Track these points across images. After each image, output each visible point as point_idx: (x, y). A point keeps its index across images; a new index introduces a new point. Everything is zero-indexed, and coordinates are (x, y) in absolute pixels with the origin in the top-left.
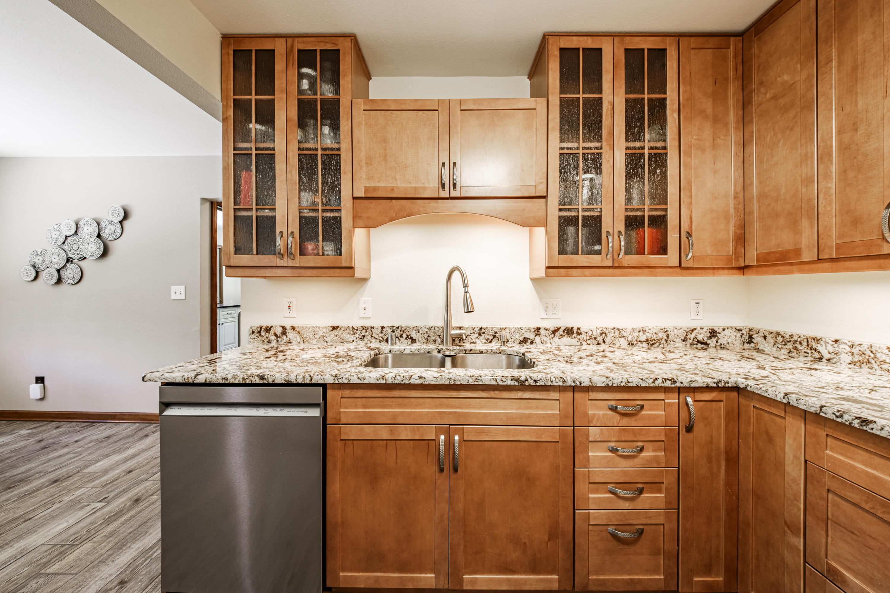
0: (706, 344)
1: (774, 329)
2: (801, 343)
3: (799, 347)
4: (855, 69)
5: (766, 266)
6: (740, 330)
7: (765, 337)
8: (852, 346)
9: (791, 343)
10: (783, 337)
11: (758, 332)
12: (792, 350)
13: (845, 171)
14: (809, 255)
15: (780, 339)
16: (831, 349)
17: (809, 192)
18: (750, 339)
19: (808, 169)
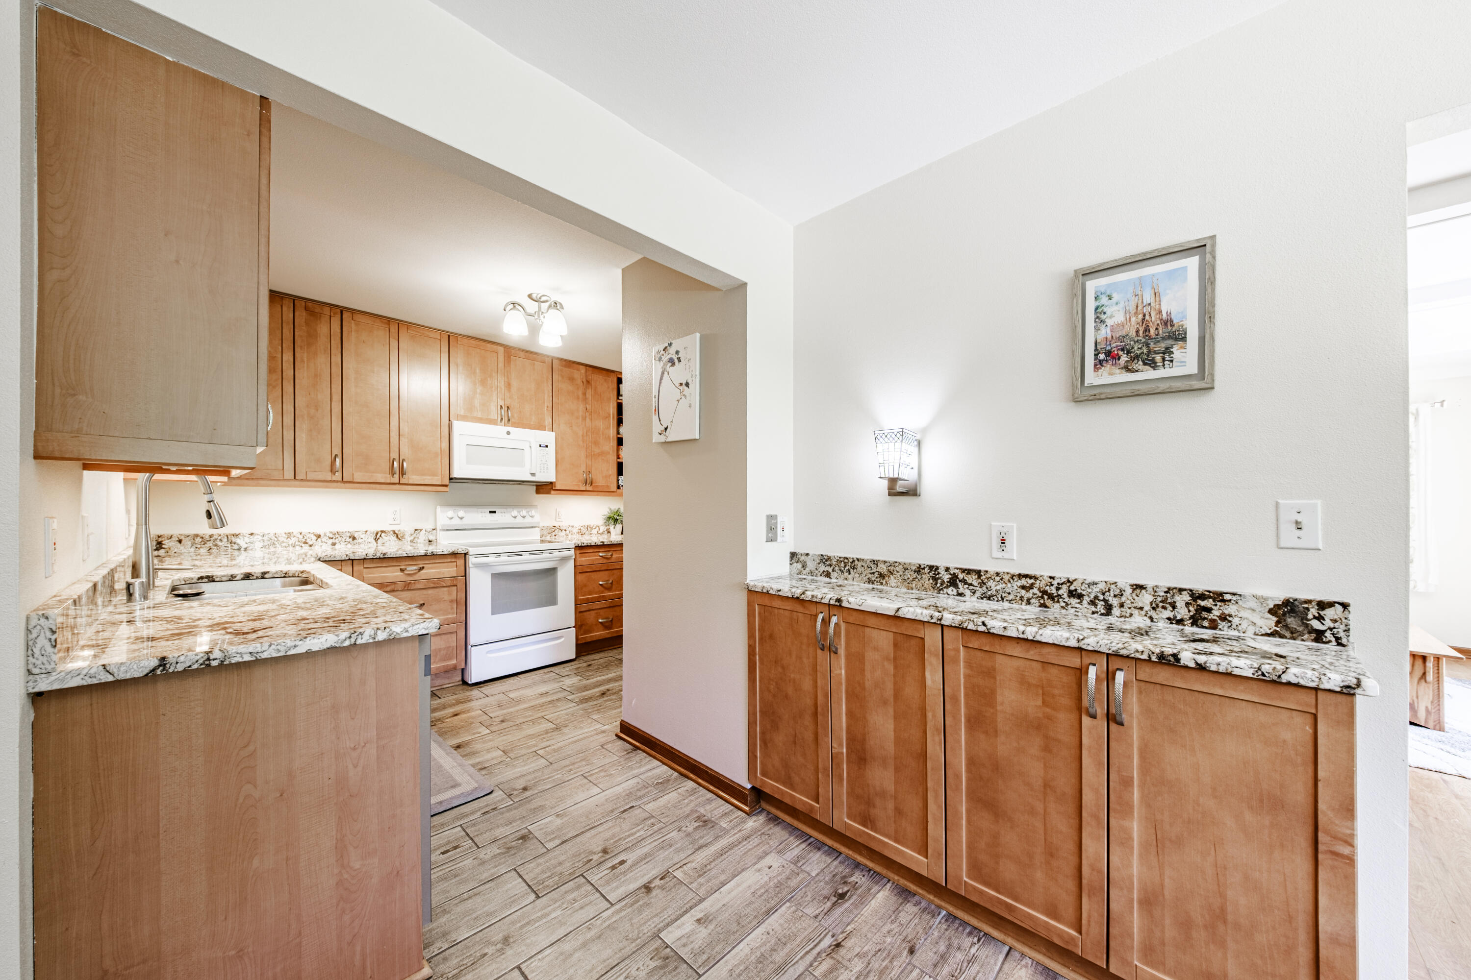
1: (192, 531)
2: (221, 540)
3: (219, 543)
4: (316, 375)
5: (247, 479)
7: (180, 541)
8: (264, 536)
9: (212, 542)
10: (202, 538)
11: (171, 537)
12: (213, 547)
13: (311, 430)
14: (289, 474)
15: (198, 540)
16: (247, 540)
17: (288, 435)
18: (159, 546)
19: (288, 420)
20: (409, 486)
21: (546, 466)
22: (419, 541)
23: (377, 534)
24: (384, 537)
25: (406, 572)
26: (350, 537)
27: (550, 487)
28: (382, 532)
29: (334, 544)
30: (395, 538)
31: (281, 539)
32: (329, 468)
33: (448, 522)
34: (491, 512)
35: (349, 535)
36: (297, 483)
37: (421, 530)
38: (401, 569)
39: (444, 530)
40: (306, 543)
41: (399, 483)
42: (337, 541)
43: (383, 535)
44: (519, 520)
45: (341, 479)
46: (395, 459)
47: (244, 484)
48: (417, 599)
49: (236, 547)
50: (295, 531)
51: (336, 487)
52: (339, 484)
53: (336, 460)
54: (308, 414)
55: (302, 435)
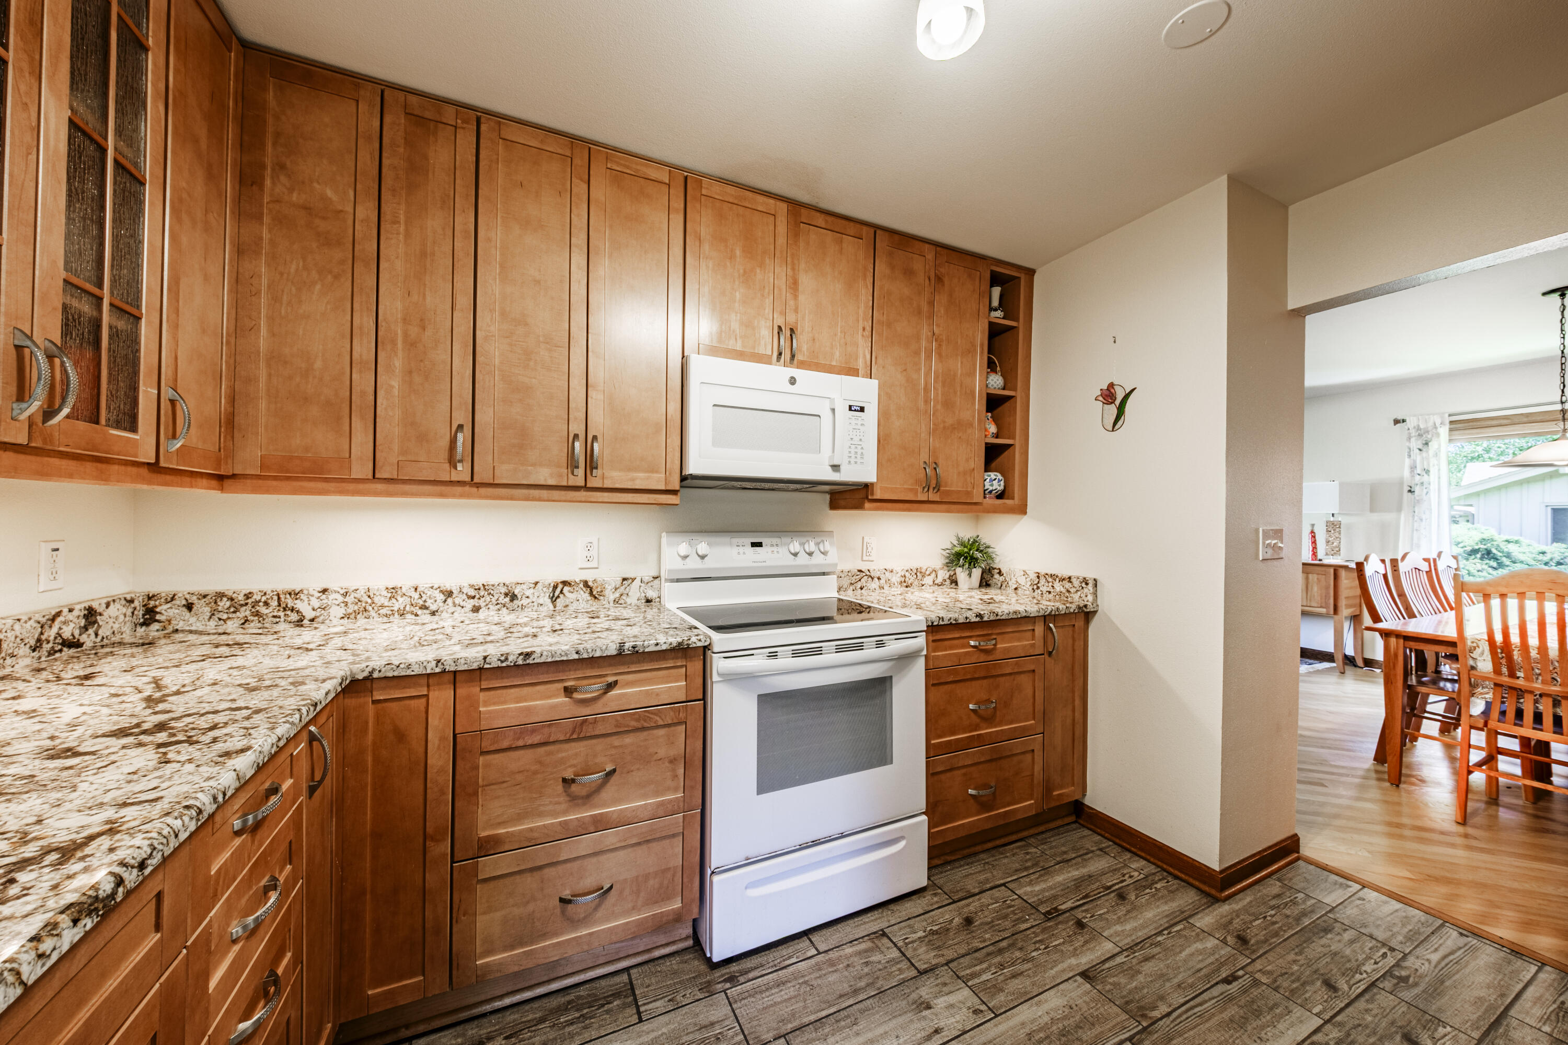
0: (78, 645)
1: (211, 587)
2: (266, 604)
3: (263, 610)
4: (423, 254)
5: (275, 478)
6: (131, 601)
7: (189, 606)
8: (345, 595)
9: (249, 606)
10: (232, 599)
11: (173, 599)
12: (250, 618)
13: (410, 372)
14: (361, 470)
15: (224, 603)
16: (316, 603)
17: (363, 382)
18: (150, 616)
19: (364, 349)
20: (606, 494)
21: (859, 451)
22: (629, 601)
23: (555, 587)
24: (567, 594)
25: (577, 696)
26: (506, 595)
27: (862, 494)
28: (565, 583)
29: (476, 609)
30: (586, 596)
31: (379, 600)
32: (444, 455)
33: (679, 564)
34: (754, 545)
35: (504, 590)
36: (380, 486)
37: (633, 580)
38: (567, 689)
39: (672, 581)
40: (424, 608)
41: (586, 488)
42: (482, 603)
43: (566, 589)
44: (803, 559)
45: (468, 479)
46: (576, 436)
47: (267, 491)
48: (600, 759)
49: (294, 617)
50: (406, 583)
51: (462, 496)
52: (467, 489)
53: (460, 436)
54: (406, 335)
55: (392, 383)
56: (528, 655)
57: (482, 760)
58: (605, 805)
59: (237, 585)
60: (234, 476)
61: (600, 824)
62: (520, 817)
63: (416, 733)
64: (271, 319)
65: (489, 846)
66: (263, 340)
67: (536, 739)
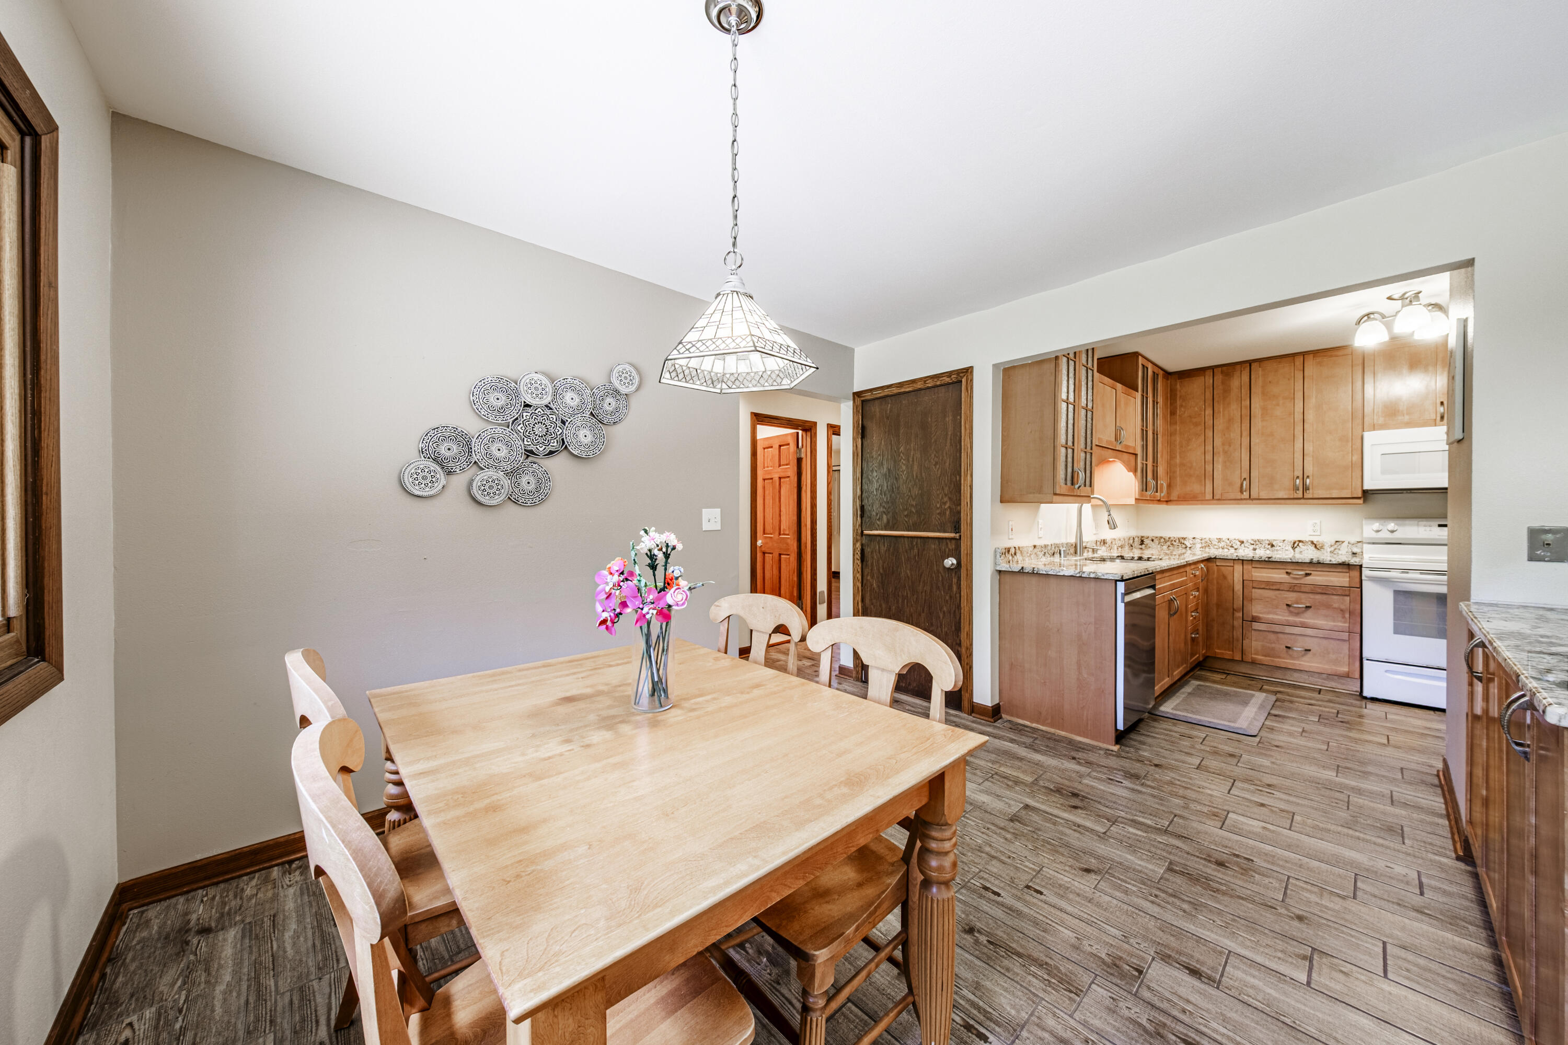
1: (1159, 535)
2: (1175, 541)
3: (1174, 543)
5: (1183, 501)
7: (1153, 540)
8: (1201, 540)
9: (1170, 542)
10: (1165, 539)
11: (1149, 538)
12: (1170, 545)
13: (1226, 462)
14: (1209, 496)
15: (1162, 540)
16: (1191, 542)
17: (1209, 468)
18: (1142, 542)
19: (1209, 457)
20: (1316, 500)
22: (1340, 552)
23: (1294, 543)
24: (1302, 546)
25: (1291, 575)
26: (1269, 544)
28: (1300, 541)
29: (1255, 549)
30: (1313, 548)
31: (1214, 543)
32: (1239, 489)
33: (1374, 535)
34: (1440, 525)
35: (1268, 542)
36: (1215, 502)
37: (1343, 542)
38: (1287, 573)
39: (1369, 543)
40: (1232, 547)
41: (1303, 498)
42: (1257, 547)
43: (1300, 544)
45: (1248, 497)
46: (1298, 477)
47: (1180, 504)
48: (1303, 601)
49: (1184, 546)
50: (1224, 537)
51: (1246, 504)
52: (1248, 501)
53: (1245, 483)
54: (1224, 450)
55: (1219, 467)
56: (1269, 558)
57: (1253, 590)
58: (1306, 618)
59: (1166, 534)
60: (1170, 501)
61: (1304, 626)
62: (1269, 613)
63: (1230, 578)
64: (1180, 453)
65: (1255, 619)
66: (1178, 460)
67: (1274, 588)
